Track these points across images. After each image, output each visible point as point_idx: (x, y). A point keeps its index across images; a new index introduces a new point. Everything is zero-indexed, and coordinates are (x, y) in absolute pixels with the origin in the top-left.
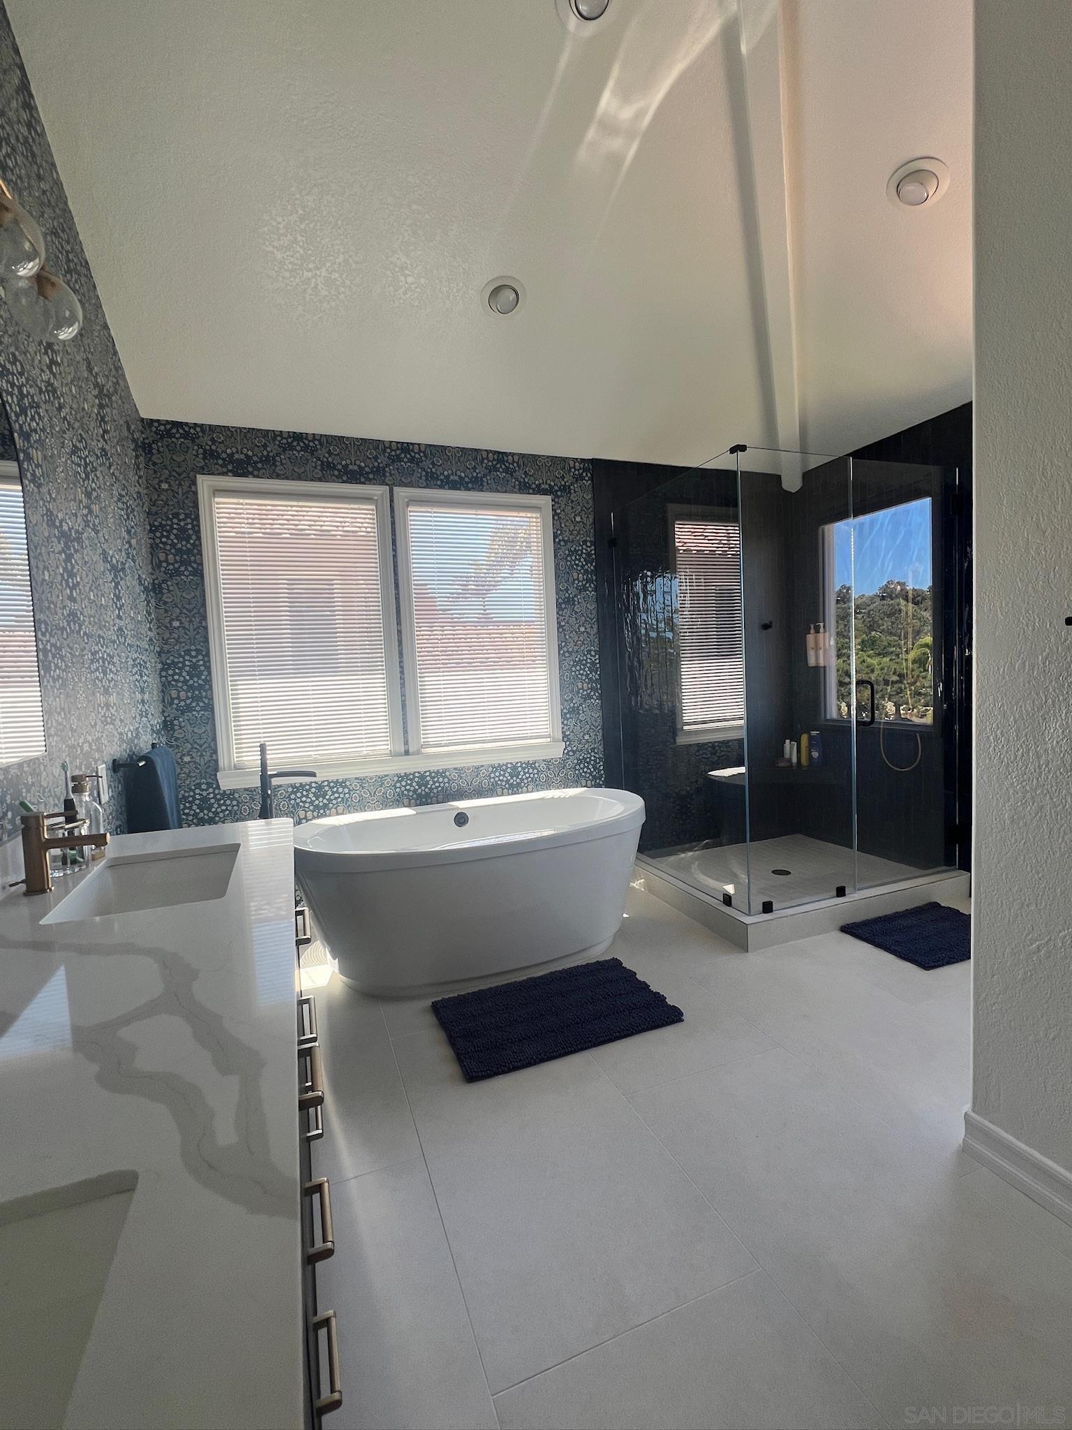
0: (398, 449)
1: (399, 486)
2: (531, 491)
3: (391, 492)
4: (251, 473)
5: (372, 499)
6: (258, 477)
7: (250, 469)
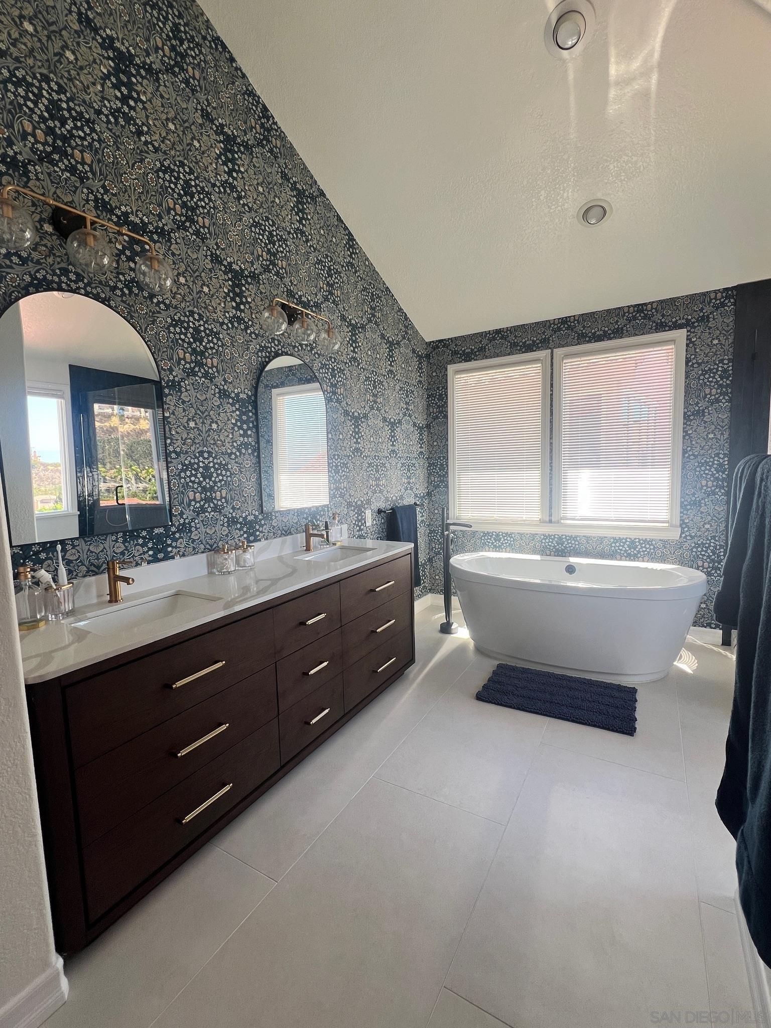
0: (559, 323)
1: (558, 347)
2: (667, 328)
3: (552, 353)
4: (473, 359)
5: (539, 360)
6: (476, 360)
7: (473, 356)
